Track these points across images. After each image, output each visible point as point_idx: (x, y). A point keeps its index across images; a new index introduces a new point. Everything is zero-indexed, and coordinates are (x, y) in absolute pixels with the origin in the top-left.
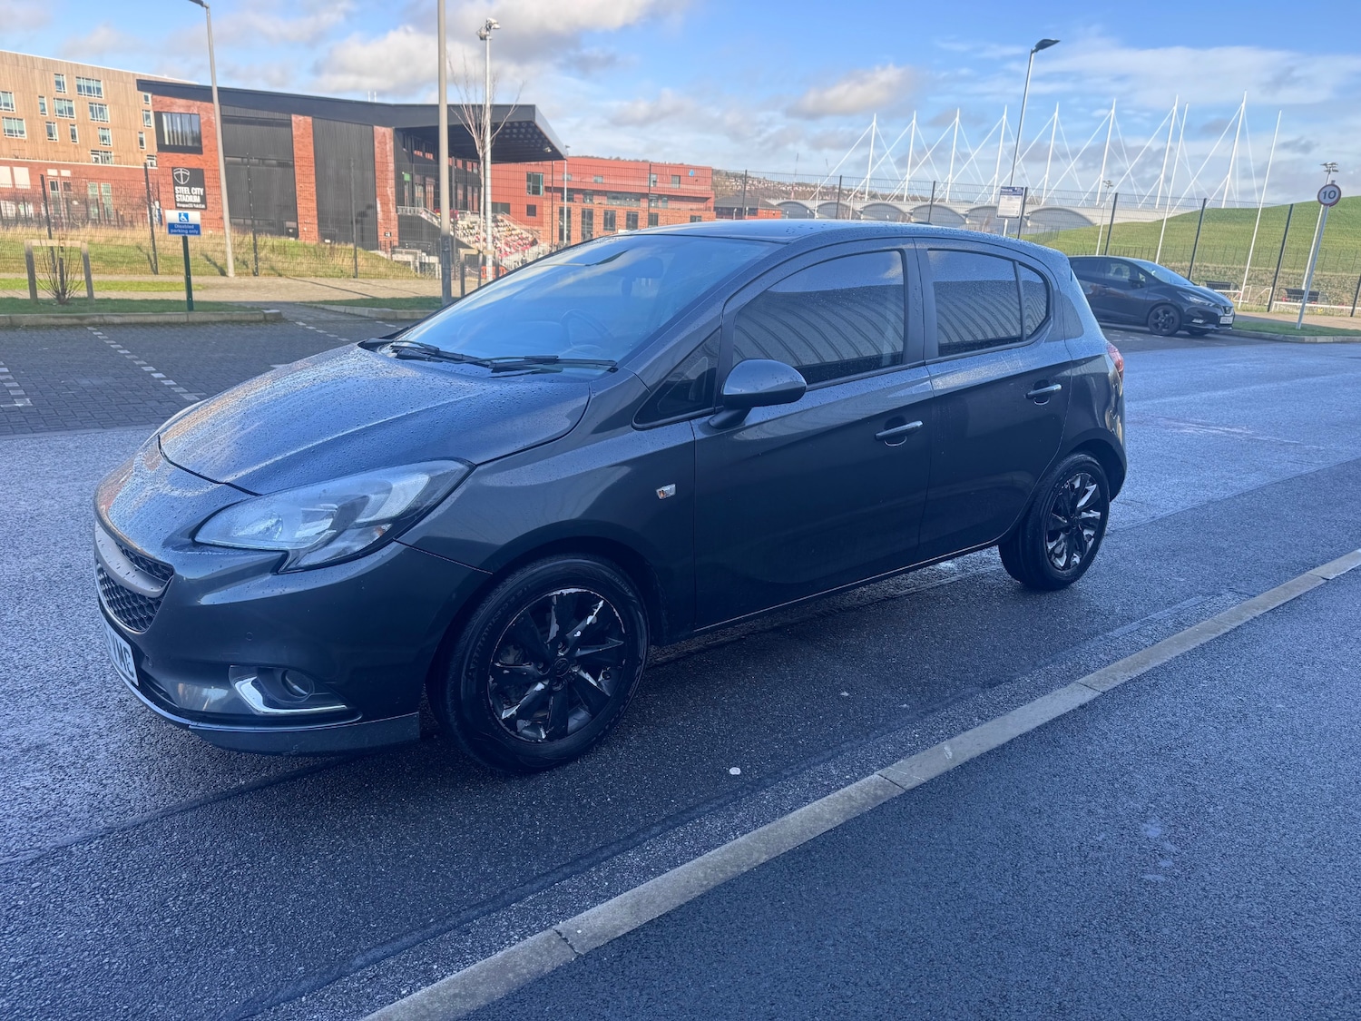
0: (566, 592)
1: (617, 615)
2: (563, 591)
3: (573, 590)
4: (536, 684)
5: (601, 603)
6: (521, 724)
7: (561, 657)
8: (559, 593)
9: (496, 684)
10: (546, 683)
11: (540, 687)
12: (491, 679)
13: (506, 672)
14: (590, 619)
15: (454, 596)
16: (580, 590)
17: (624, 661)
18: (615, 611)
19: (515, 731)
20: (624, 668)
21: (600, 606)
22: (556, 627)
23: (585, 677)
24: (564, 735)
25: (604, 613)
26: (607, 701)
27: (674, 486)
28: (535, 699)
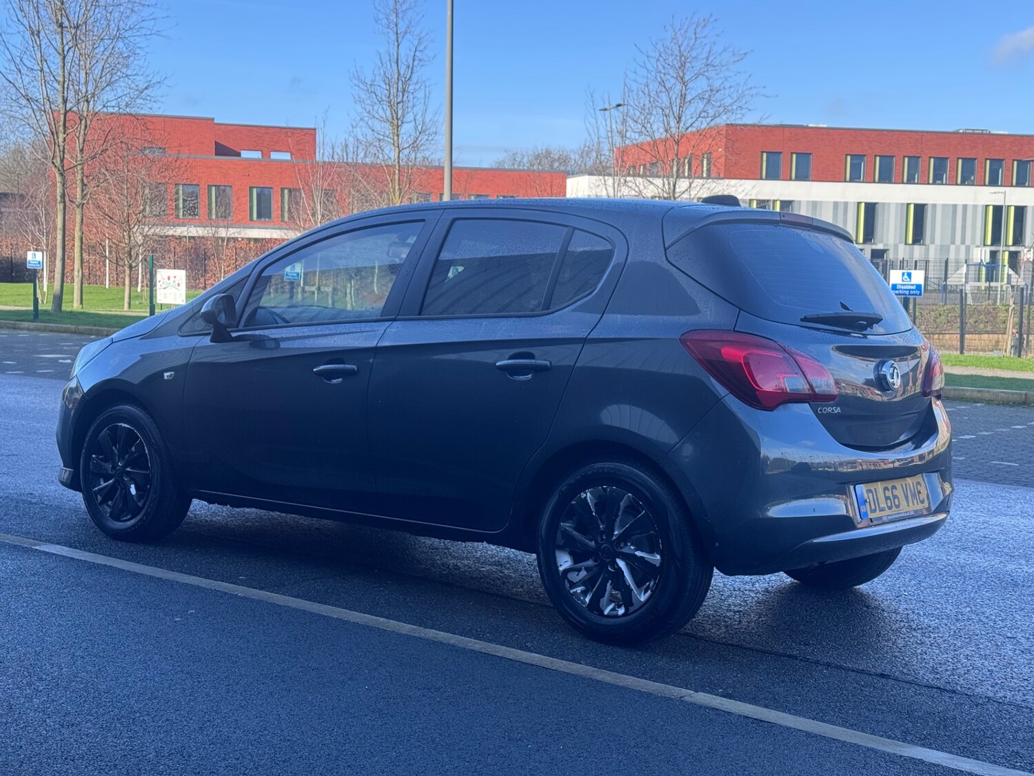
0: (123, 424)
1: (147, 452)
5: (140, 439)
6: (99, 498)
7: (120, 467)
8: (120, 424)
10: (113, 479)
11: (111, 481)
12: (91, 463)
13: (95, 461)
14: (134, 448)
16: (129, 427)
17: (148, 486)
18: (146, 448)
19: (97, 501)
20: (149, 491)
21: (138, 441)
22: (118, 447)
23: (129, 485)
24: (118, 519)
25: (140, 447)
26: (139, 509)
27: (173, 373)
28: (107, 486)
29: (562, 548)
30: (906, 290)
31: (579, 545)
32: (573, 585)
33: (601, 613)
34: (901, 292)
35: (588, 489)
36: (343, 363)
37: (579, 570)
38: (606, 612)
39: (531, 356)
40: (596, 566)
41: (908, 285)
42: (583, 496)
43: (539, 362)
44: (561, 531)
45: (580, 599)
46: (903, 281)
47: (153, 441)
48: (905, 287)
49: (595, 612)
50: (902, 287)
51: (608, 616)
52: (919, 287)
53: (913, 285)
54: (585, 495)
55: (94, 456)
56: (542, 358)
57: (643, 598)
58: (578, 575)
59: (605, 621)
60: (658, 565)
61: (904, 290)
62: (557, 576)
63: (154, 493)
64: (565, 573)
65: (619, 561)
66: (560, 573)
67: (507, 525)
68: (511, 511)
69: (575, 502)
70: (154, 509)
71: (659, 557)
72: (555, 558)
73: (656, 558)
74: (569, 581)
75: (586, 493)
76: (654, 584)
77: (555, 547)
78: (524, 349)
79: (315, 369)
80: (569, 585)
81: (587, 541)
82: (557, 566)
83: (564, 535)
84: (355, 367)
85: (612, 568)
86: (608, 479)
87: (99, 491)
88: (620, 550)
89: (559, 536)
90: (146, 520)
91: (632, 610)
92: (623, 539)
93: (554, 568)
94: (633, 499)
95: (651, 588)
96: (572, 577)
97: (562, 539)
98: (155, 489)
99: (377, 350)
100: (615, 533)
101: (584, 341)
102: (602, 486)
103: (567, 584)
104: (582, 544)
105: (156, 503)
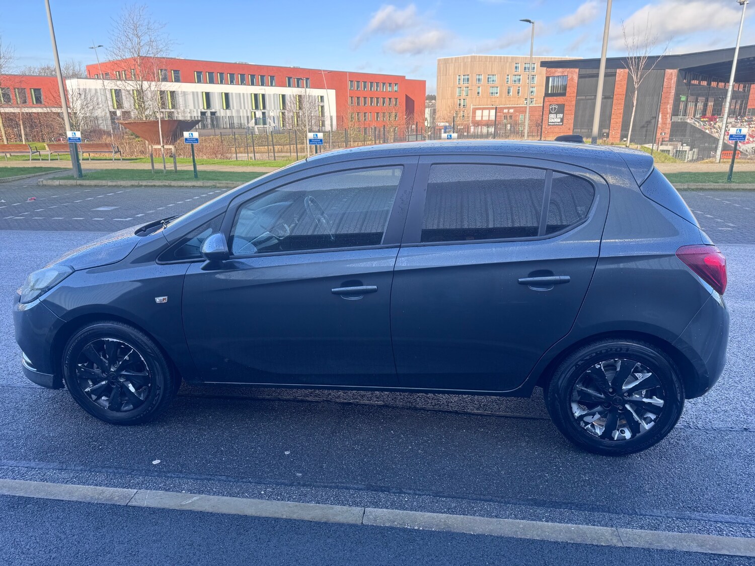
0: (111, 340)
1: (143, 359)
2: (109, 339)
3: (115, 340)
4: (103, 381)
5: (133, 350)
6: (94, 397)
7: (112, 371)
8: (107, 339)
9: (79, 374)
10: (106, 382)
11: (104, 383)
12: (77, 371)
13: (82, 369)
14: (126, 357)
16: (118, 341)
17: (150, 385)
18: (141, 356)
19: (92, 399)
20: (150, 388)
21: (131, 352)
22: (108, 357)
23: (126, 385)
24: (119, 410)
25: (134, 356)
26: (142, 402)
27: (166, 297)
28: (100, 387)
29: (574, 401)
31: (593, 398)
32: (587, 423)
33: (612, 439)
35: (602, 362)
36: (360, 284)
37: (593, 414)
39: (550, 273)
40: (606, 410)
42: (598, 366)
43: (557, 278)
44: (578, 391)
45: (592, 432)
46: (314, 138)
47: (149, 350)
49: (607, 439)
51: (616, 440)
54: (599, 366)
55: (79, 365)
57: (647, 427)
58: (593, 418)
59: (614, 444)
60: (661, 406)
62: (572, 420)
63: (158, 389)
64: (581, 417)
65: (628, 406)
66: (576, 418)
67: (520, 387)
68: (528, 378)
69: (590, 371)
70: (159, 401)
71: (662, 401)
72: (571, 408)
73: (658, 402)
74: (584, 422)
75: (600, 365)
76: (657, 418)
77: (571, 401)
78: (542, 267)
79: (333, 290)
80: (584, 425)
81: (599, 395)
82: (573, 414)
83: (581, 392)
84: (376, 287)
85: (620, 410)
86: (620, 354)
87: (93, 391)
88: (628, 398)
89: (575, 394)
90: (151, 409)
91: (638, 435)
92: (631, 392)
93: (570, 415)
94: (641, 366)
95: (655, 420)
96: (588, 419)
97: (579, 396)
98: (158, 387)
99: (394, 273)
100: (624, 388)
101: (598, 260)
102: (614, 358)
103: (582, 424)
104: (596, 397)
105: (161, 397)
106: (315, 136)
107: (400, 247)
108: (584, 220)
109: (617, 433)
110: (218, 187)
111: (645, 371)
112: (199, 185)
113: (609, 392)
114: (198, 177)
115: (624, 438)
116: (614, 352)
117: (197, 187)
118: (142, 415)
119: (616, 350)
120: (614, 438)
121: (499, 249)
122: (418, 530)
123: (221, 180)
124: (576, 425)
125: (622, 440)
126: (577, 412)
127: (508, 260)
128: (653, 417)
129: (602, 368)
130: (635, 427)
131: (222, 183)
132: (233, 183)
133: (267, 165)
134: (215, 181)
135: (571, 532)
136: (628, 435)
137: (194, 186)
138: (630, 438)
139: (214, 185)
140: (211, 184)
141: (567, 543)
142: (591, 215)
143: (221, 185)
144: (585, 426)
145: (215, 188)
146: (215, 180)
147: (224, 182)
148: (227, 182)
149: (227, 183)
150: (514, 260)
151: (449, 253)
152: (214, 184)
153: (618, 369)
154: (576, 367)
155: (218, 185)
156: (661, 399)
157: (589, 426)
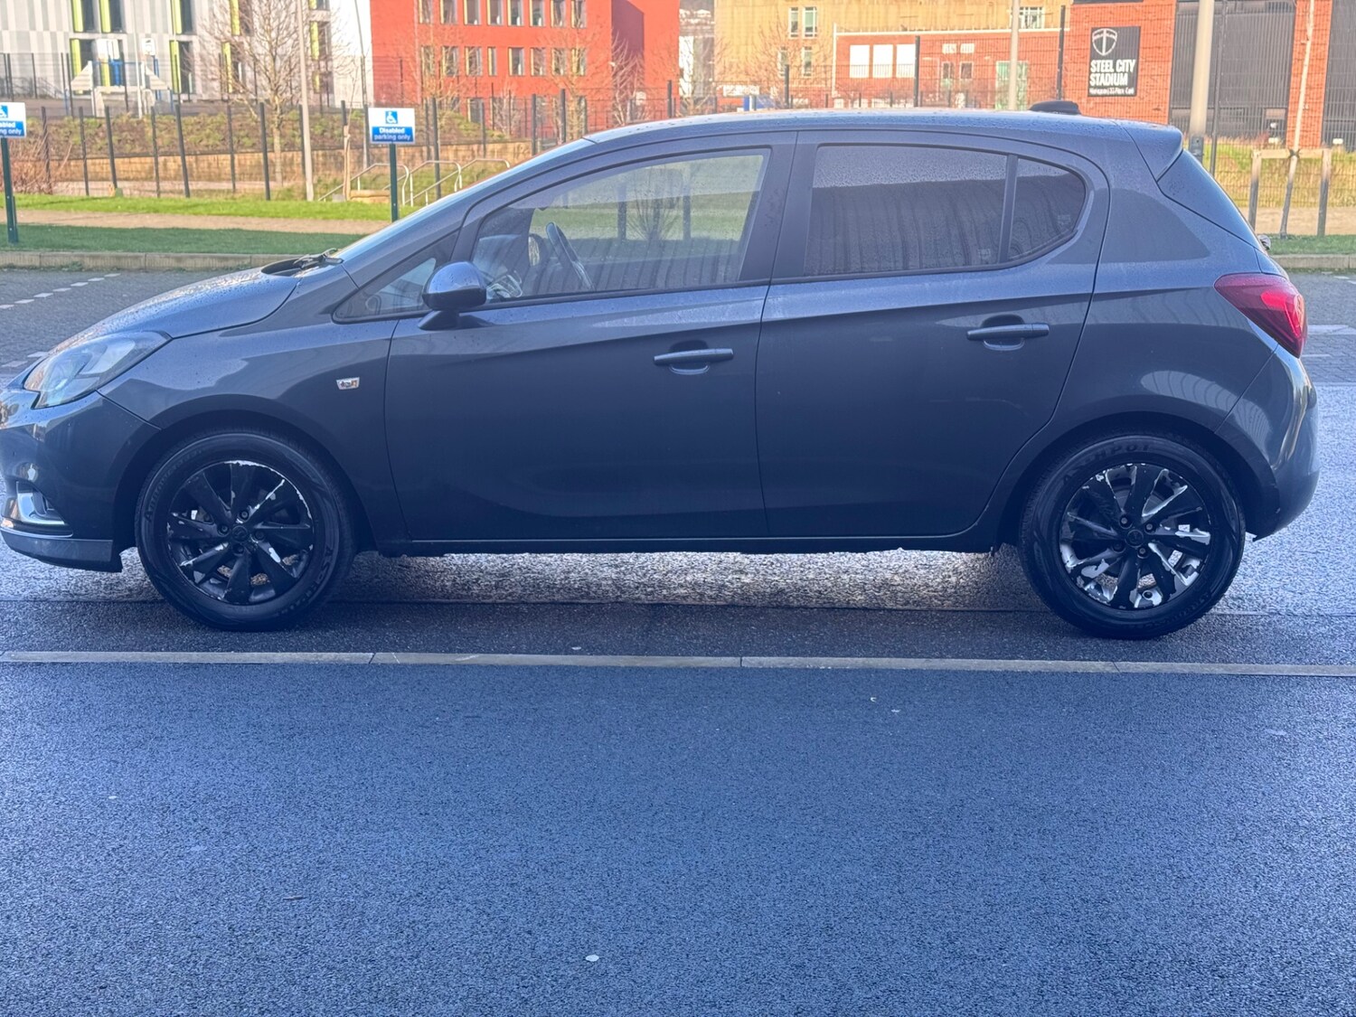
0: (242, 463)
1: (301, 498)
2: (239, 461)
3: (250, 463)
4: (218, 544)
5: (283, 481)
6: (198, 576)
7: (240, 524)
8: (235, 462)
9: (172, 532)
10: (226, 545)
11: (220, 548)
12: (169, 526)
13: (181, 522)
14: (271, 495)
15: (129, 443)
16: (257, 465)
17: (311, 547)
18: (298, 492)
19: (193, 579)
20: (311, 554)
21: (281, 484)
22: (233, 495)
23: (266, 550)
24: (245, 601)
25: (286, 493)
26: (294, 582)
27: (357, 379)
28: (212, 557)
29: (1066, 542)
30: (392, 134)
31: (1096, 535)
32: (1087, 580)
33: (1130, 606)
34: (385, 137)
35: (1106, 470)
36: (704, 346)
37: (1098, 564)
38: (1136, 606)
39: (1018, 321)
40: (1119, 556)
41: (395, 128)
42: (1099, 478)
43: (1028, 327)
44: (1070, 523)
45: (1097, 596)
46: (387, 122)
47: (315, 481)
48: (391, 131)
49: (1121, 607)
50: (387, 131)
51: (1138, 609)
52: (409, 131)
53: (401, 128)
54: (1102, 477)
55: (175, 515)
56: (1033, 321)
57: (1188, 581)
58: (1096, 569)
59: (1135, 615)
60: (1207, 543)
61: (390, 134)
62: (1064, 575)
63: (327, 555)
64: (1078, 569)
65: (1152, 546)
66: (1070, 572)
67: (976, 523)
68: (987, 506)
69: (1088, 487)
70: (327, 578)
71: (1207, 535)
72: (1060, 554)
73: (1204, 536)
74: (1083, 578)
75: (1104, 475)
76: (1202, 563)
77: (1059, 542)
78: (1003, 311)
79: (656, 358)
80: (1083, 582)
81: (1104, 530)
82: (1064, 565)
83: (1075, 526)
84: (730, 351)
85: (1141, 555)
86: (1134, 455)
87: (197, 566)
88: (1153, 533)
89: (1066, 528)
90: (311, 596)
91: (1172, 596)
92: (1156, 521)
93: (1060, 566)
94: (1170, 475)
95: (1198, 570)
96: (1090, 572)
97: (1072, 532)
98: (328, 549)
99: (762, 326)
100: (1144, 515)
101: (1091, 297)
102: (1125, 464)
103: (1080, 582)
104: (1099, 533)
105: (331, 569)
106: (390, 117)
107: (769, 284)
108: (1068, 237)
109: (1140, 598)
110: (90, 270)
111: (1177, 484)
112: (27, 263)
113: (1122, 524)
114: (21, 239)
115: (1152, 606)
116: (1126, 451)
117: (22, 268)
118: (292, 607)
119: (1128, 449)
120: (1133, 605)
121: (935, 285)
122: (826, 670)
123: (96, 250)
124: (1069, 583)
125: (1148, 608)
126: (1069, 560)
127: (951, 301)
128: (1195, 563)
129: (1107, 480)
130: (1165, 583)
131: (103, 258)
132: (137, 257)
133: (201, 209)
134: (77, 252)
135: (1047, 665)
136: (1157, 599)
137: (11, 267)
138: (1160, 604)
139: (74, 264)
140: (66, 261)
141: (1040, 672)
142: (1081, 227)
143: (100, 263)
144: (1085, 585)
145: (81, 270)
146: (75, 248)
147: (107, 253)
148: (114, 253)
149: (119, 258)
150: (960, 301)
151: (853, 292)
152: (76, 259)
153: (1133, 482)
154: (1065, 483)
155: (89, 263)
156: (1206, 531)
157: (1090, 587)
